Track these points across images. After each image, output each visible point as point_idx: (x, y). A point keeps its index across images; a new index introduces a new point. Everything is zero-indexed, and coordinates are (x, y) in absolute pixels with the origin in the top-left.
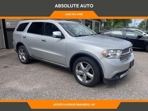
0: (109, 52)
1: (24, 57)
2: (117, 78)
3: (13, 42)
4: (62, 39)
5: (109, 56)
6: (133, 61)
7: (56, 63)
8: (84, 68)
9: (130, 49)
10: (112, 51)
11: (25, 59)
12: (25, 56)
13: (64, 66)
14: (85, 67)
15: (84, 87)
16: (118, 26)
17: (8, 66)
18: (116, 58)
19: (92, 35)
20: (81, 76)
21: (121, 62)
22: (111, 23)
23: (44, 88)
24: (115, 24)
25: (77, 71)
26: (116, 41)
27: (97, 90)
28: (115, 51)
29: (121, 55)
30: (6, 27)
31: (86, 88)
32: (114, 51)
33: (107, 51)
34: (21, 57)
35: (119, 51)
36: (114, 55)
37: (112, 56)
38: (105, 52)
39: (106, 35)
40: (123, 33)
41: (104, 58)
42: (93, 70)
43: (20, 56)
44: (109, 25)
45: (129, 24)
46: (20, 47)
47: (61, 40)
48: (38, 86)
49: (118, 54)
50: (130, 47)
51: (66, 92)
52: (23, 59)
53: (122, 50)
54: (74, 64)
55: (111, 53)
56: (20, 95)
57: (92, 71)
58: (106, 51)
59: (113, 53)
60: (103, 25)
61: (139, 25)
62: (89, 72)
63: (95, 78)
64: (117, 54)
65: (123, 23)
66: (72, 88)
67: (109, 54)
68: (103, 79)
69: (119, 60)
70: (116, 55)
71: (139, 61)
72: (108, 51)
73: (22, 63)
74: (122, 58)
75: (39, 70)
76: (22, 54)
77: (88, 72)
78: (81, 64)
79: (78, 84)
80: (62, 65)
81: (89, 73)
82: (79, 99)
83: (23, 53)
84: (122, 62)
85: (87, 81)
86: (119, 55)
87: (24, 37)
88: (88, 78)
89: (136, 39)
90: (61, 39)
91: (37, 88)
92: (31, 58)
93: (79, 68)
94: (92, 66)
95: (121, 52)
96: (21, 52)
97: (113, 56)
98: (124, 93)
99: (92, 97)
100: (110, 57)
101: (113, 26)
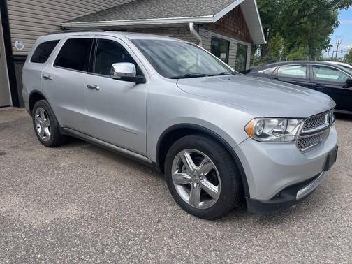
0: (267, 123)
1: (47, 130)
2: (288, 197)
3: (23, 91)
4: (137, 84)
5: (266, 136)
6: (335, 150)
7: (123, 150)
8: (195, 167)
9: (327, 115)
10: (275, 121)
11: (50, 134)
12: (49, 127)
13: (142, 157)
14: (197, 164)
15: (194, 218)
16: (295, 54)
17: (6, 151)
18: (285, 143)
19: (223, 74)
20: (187, 187)
21: (300, 152)
22: (279, 49)
23: (82, 217)
24: (289, 52)
25: (176, 172)
26: (290, 94)
27: (229, 229)
28: (285, 121)
29: (302, 134)
30: (14, 53)
31: (200, 223)
32: (279, 122)
33: (259, 122)
34: (39, 130)
35: (296, 121)
36: (280, 133)
37: (274, 137)
38: (255, 123)
39: (263, 75)
40: (308, 72)
41: (251, 142)
42: (218, 173)
43: (39, 126)
44: (272, 53)
45: (323, 51)
46: (37, 103)
47: (135, 86)
48: (68, 213)
49: (294, 130)
50: (327, 112)
51: (140, 233)
52: (45, 135)
53: (304, 119)
54: (169, 154)
55: (270, 126)
56: (14, 237)
57: (216, 174)
58: (258, 120)
59: (278, 126)
60: (258, 52)
61: (347, 55)
62: (208, 179)
63: (225, 198)
64: (290, 129)
65: (307, 47)
66: (159, 221)
67: (267, 131)
68: (245, 199)
69: (294, 146)
70: (286, 132)
71: (349, 147)
72: (264, 120)
73: (43, 144)
74: (303, 141)
75: (82, 165)
76: (43, 120)
77: (205, 180)
78: (188, 156)
79: (176, 207)
80: (138, 155)
81: (208, 182)
82: (173, 256)
83: (45, 119)
84: (302, 152)
85: (201, 204)
86: (294, 134)
87: (46, 78)
88: (205, 195)
89: (341, 87)
90: (135, 83)
91: (64, 216)
92: (62, 133)
93: (182, 166)
94: (216, 162)
95: (303, 124)
96: (39, 116)
97: (277, 136)
98: (307, 241)
99: (213, 254)
100: (268, 139)
101: (284, 55)
